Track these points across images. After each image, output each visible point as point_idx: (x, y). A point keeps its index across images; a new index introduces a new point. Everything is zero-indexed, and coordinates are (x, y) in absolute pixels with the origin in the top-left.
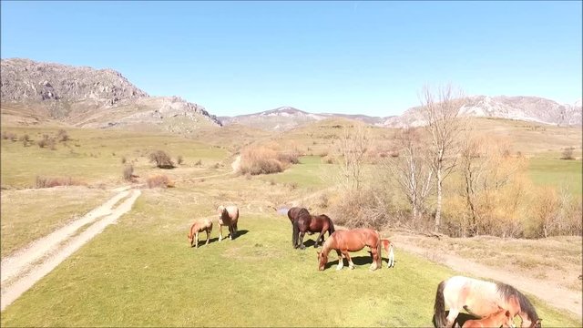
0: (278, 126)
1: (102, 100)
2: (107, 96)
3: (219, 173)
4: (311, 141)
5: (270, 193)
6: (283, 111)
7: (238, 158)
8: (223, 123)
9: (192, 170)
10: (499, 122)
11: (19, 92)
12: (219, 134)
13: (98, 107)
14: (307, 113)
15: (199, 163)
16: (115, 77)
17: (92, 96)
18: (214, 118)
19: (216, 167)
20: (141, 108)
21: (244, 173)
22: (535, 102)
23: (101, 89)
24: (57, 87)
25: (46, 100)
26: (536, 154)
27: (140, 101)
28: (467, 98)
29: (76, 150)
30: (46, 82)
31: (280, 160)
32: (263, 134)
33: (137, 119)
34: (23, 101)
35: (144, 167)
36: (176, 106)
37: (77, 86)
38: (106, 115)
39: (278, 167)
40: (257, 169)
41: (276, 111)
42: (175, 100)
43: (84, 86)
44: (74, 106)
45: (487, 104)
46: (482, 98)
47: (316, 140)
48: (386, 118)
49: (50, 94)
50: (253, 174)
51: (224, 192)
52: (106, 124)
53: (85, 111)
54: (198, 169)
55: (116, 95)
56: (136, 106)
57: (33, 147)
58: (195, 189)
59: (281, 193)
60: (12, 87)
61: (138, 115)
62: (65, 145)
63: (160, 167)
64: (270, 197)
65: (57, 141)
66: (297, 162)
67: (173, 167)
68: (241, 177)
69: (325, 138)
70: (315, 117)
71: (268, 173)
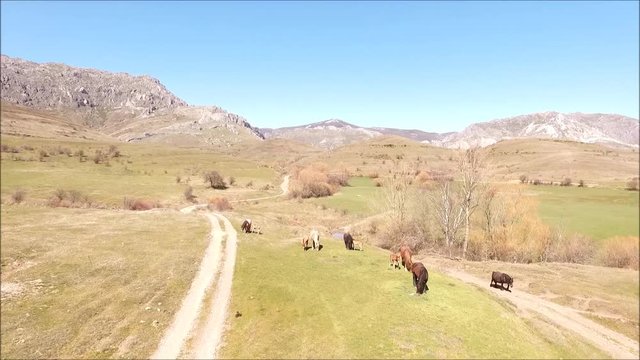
0: (324, 141)
1: (138, 108)
2: (144, 104)
3: (271, 195)
4: (361, 160)
5: (323, 218)
6: (331, 124)
7: (286, 178)
8: (265, 135)
9: (245, 191)
10: (566, 145)
11: (55, 98)
12: (261, 148)
13: (134, 116)
14: (357, 127)
15: (250, 184)
16: (153, 84)
17: (128, 104)
18: (256, 130)
19: (267, 188)
20: (179, 118)
21: (295, 196)
22: (616, 120)
23: (138, 96)
24: (93, 94)
25: (82, 107)
26: (600, 183)
27: (179, 110)
28: (538, 115)
29: (130, 167)
30: (82, 89)
31: (329, 183)
32: (309, 150)
33: (174, 130)
34: (59, 108)
35: (200, 188)
36: (217, 117)
37: (113, 93)
38: (142, 125)
39: (328, 190)
40: (308, 192)
41: (323, 124)
42: (215, 110)
43: (121, 93)
44: (110, 115)
45: (559, 122)
46: (554, 115)
47: (366, 160)
48: (444, 135)
49: (85, 102)
50: (304, 197)
51: (280, 215)
52: (143, 135)
53: (121, 120)
54: (250, 190)
55: (153, 103)
56: (175, 116)
57: (88, 162)
58: (252, 212)
59: (333, 218)
60: (47, 94)
61: (177, 125)
62: (117, 161)
63: (214, 187)
64: (323, 221)
65: (109, 156)
66: (347, 185)
67: (226, 188)
68: (292, 200)
69: (376, 157)
70: (366, 132)
71: (319, 196)
